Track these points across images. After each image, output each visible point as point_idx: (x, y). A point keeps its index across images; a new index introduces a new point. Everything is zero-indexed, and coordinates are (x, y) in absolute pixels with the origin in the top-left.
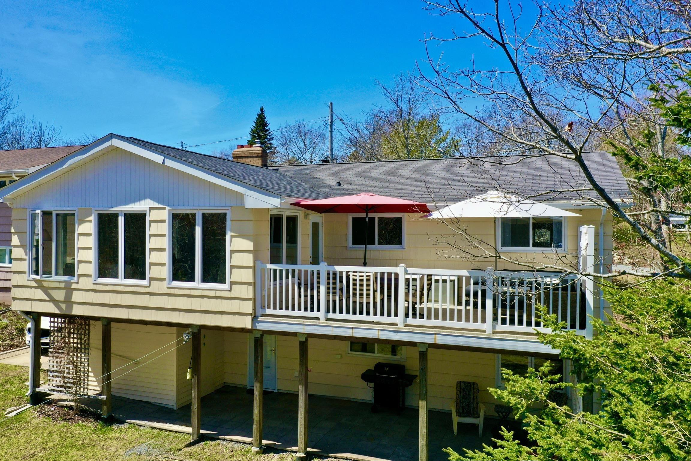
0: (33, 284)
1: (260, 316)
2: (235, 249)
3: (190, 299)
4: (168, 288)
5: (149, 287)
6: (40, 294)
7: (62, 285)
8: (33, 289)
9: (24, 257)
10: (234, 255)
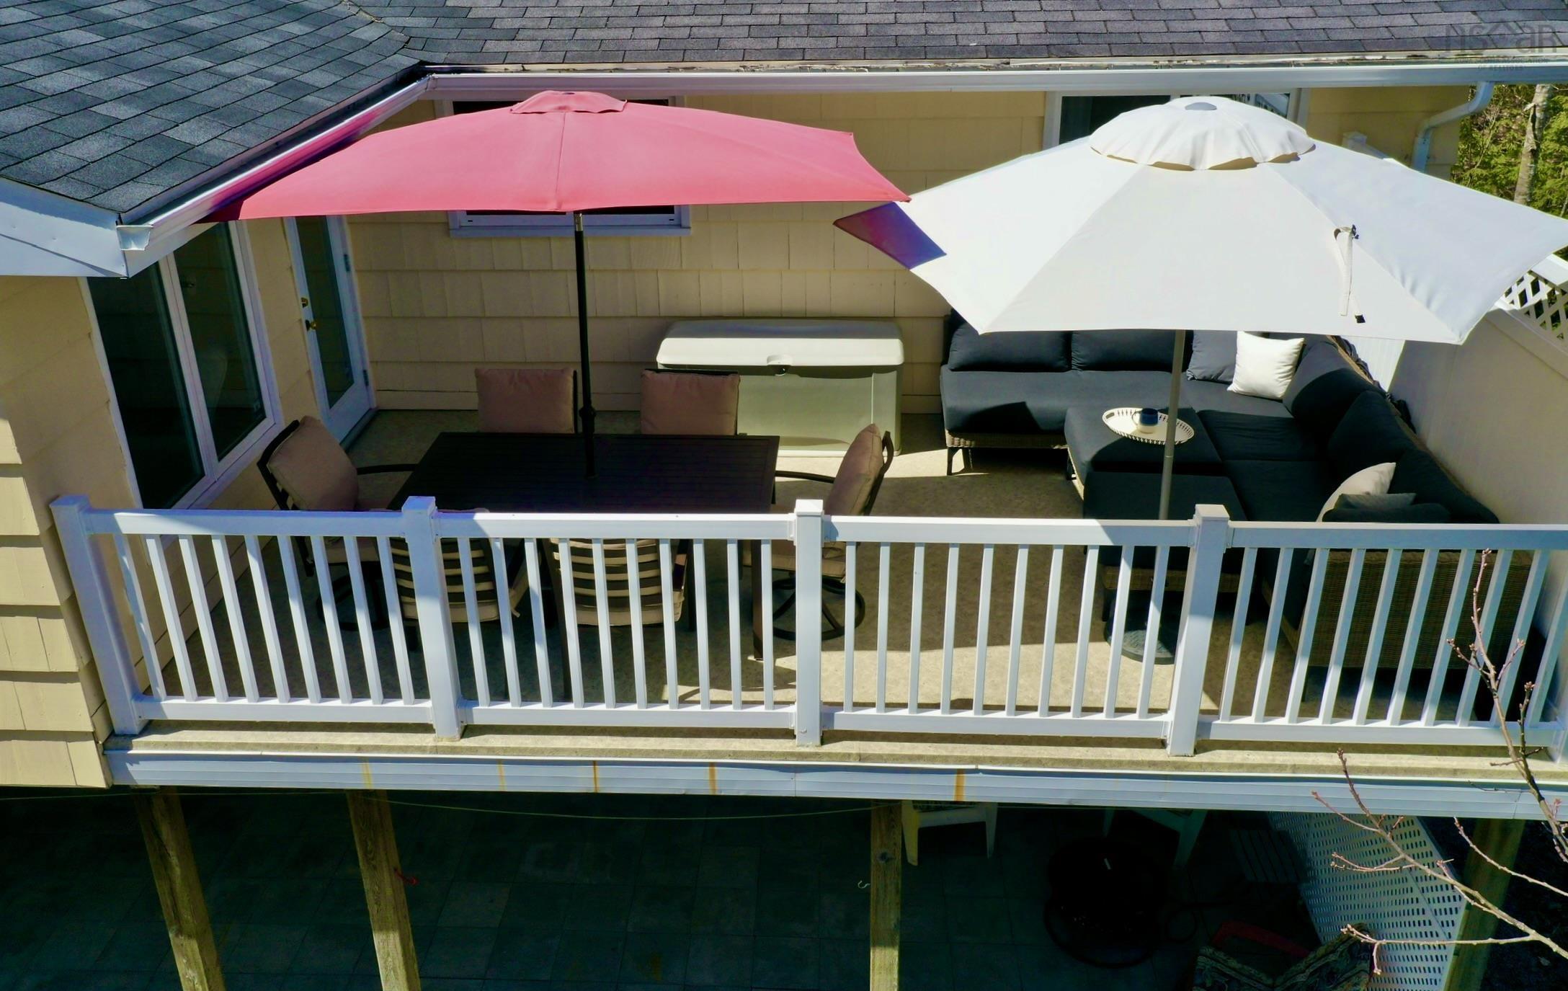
1: (137, 730)
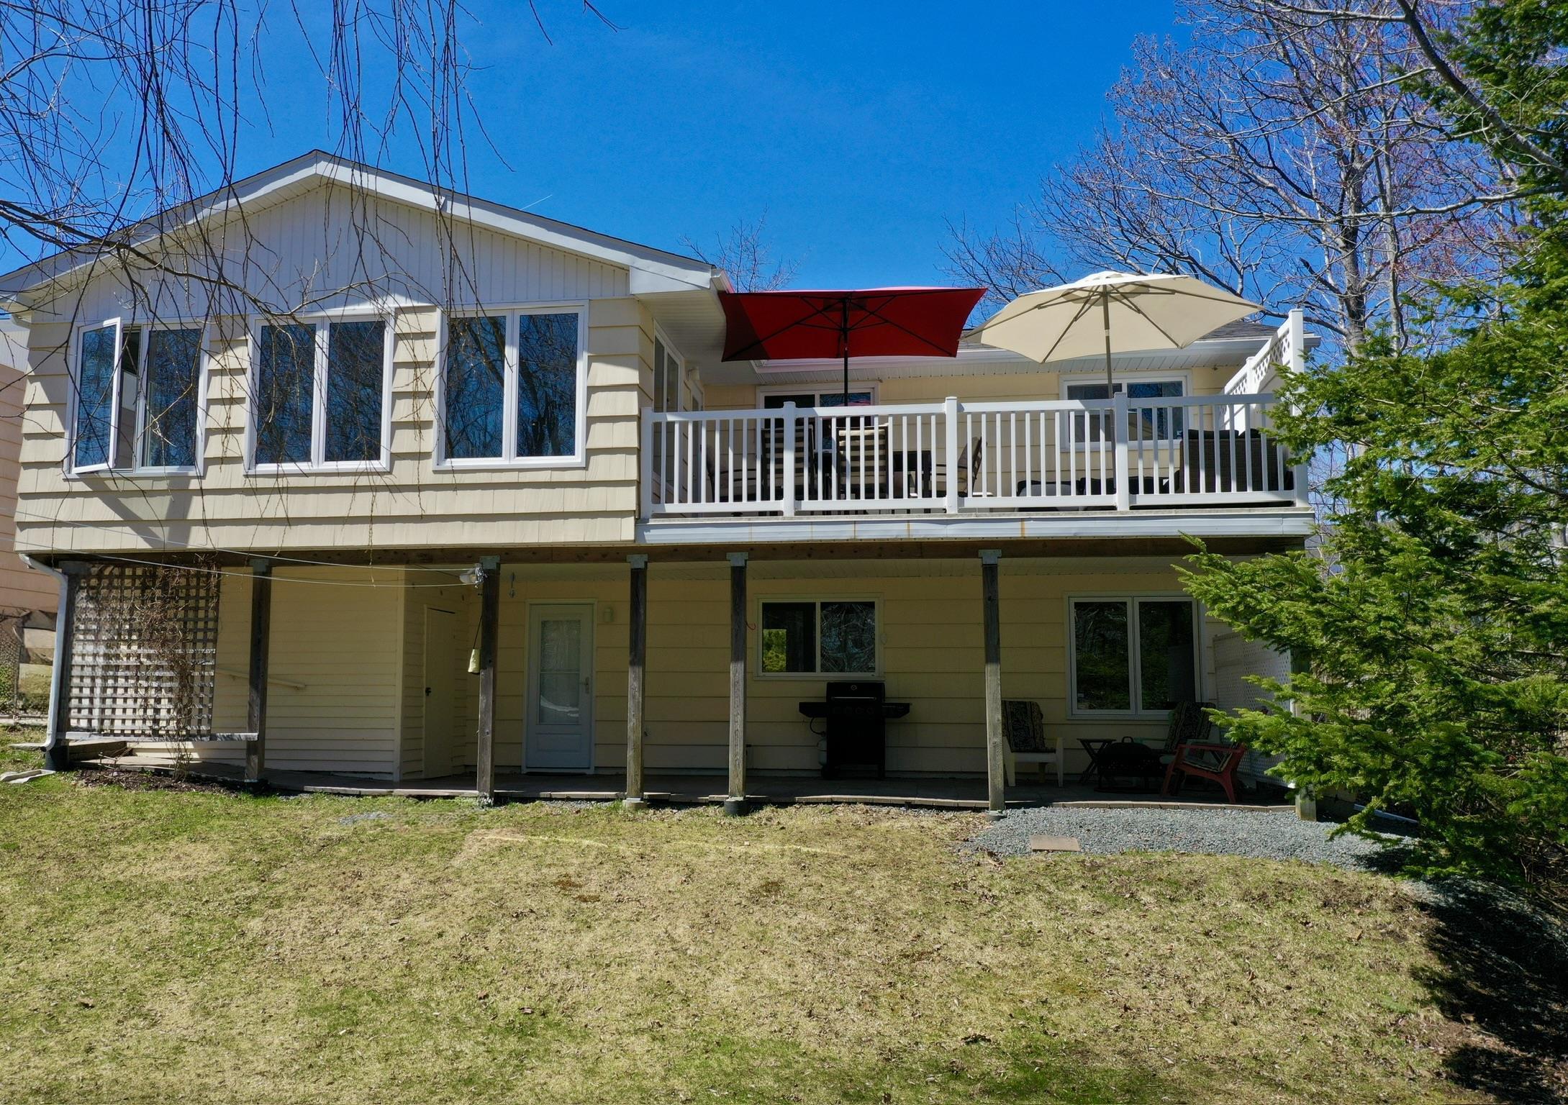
0: (81, 487)
1: (652, 516)
2: (597, 384)
3: (490, 492)
4: (435, 472)
5: (390, 473)
6: (97, 509)
7: (163, 485)
8: (79, 500)
9: (58, 427)
10: (595, 397)
